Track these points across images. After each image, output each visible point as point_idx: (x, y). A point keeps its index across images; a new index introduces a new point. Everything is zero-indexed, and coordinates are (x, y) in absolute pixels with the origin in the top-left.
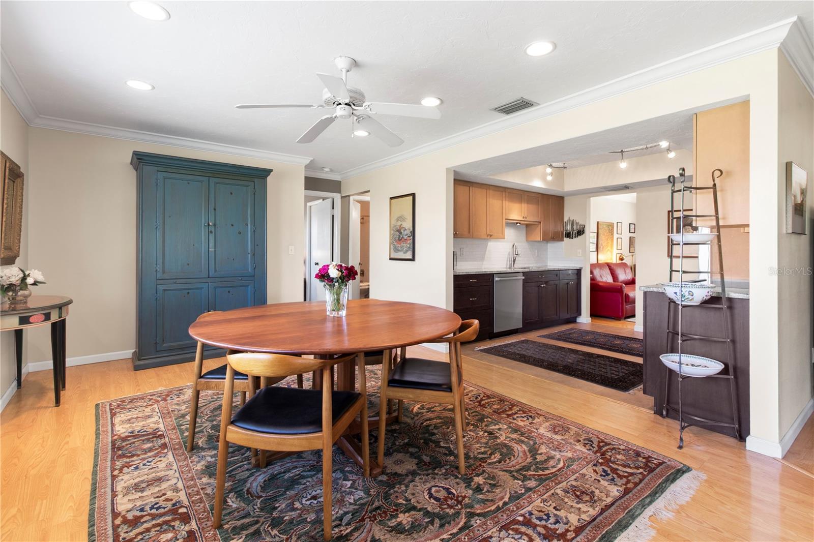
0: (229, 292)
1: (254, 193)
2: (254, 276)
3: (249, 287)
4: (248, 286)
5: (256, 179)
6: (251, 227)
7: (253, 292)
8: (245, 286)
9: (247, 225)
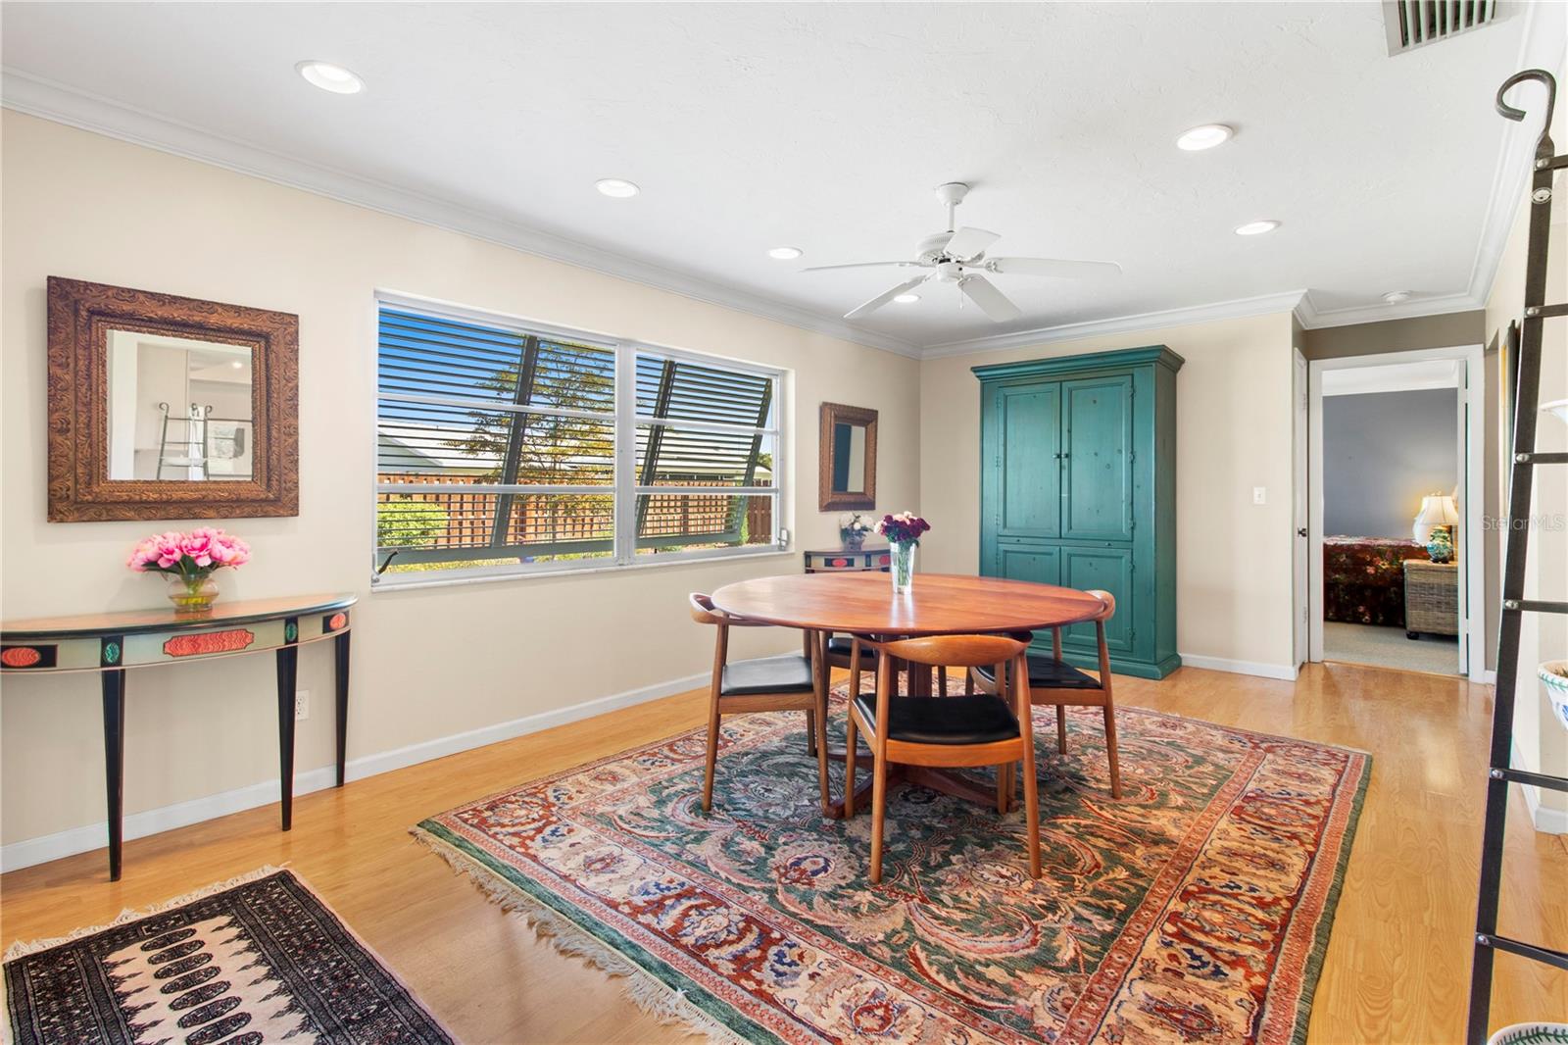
0: (1091, 564)
1: (1132, 395)
2: (1132, 541)
3: (1123, 560)
4: (1121, 557)
5: (1136, 369)
6: (1126, 456)
7: (1129, 570)
8: (1117, 557)
9: (1120, 451)
